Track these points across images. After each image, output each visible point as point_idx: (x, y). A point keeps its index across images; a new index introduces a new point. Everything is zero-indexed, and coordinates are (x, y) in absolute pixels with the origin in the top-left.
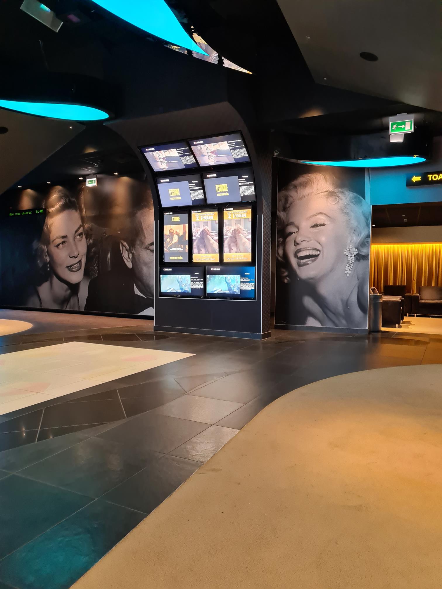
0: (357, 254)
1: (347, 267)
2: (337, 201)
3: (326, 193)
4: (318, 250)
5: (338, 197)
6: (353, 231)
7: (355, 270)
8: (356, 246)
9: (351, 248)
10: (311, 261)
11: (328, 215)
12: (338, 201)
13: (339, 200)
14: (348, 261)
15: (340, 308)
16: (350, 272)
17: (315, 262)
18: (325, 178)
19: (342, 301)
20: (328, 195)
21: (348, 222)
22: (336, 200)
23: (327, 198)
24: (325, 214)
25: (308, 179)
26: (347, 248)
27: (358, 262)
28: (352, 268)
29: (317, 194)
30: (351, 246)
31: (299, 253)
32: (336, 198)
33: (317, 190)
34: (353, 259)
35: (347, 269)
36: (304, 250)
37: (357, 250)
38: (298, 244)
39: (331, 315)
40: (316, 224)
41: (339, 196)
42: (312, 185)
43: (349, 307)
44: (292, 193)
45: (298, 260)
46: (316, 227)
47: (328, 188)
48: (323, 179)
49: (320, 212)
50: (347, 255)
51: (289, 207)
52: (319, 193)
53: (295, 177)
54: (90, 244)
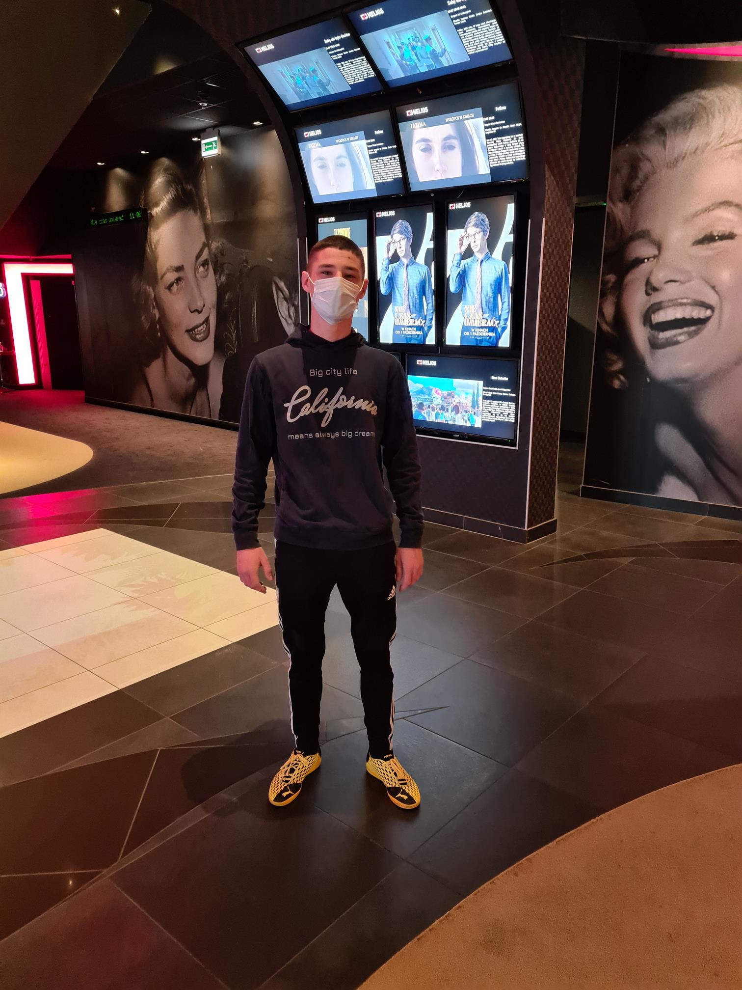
4: (709, 307)
10: (687, 335)
17: (697, 338)
24: (737, 205)
25: (700, 104)
31: (656, 314)
33: (722, 137)
36: (669, 306)
38: (655, 289)
40: (709, 234)
42: (708, 122)
44: (652, 150)
45: (652, 332)
46: (709, 243)
51: (639, 189)
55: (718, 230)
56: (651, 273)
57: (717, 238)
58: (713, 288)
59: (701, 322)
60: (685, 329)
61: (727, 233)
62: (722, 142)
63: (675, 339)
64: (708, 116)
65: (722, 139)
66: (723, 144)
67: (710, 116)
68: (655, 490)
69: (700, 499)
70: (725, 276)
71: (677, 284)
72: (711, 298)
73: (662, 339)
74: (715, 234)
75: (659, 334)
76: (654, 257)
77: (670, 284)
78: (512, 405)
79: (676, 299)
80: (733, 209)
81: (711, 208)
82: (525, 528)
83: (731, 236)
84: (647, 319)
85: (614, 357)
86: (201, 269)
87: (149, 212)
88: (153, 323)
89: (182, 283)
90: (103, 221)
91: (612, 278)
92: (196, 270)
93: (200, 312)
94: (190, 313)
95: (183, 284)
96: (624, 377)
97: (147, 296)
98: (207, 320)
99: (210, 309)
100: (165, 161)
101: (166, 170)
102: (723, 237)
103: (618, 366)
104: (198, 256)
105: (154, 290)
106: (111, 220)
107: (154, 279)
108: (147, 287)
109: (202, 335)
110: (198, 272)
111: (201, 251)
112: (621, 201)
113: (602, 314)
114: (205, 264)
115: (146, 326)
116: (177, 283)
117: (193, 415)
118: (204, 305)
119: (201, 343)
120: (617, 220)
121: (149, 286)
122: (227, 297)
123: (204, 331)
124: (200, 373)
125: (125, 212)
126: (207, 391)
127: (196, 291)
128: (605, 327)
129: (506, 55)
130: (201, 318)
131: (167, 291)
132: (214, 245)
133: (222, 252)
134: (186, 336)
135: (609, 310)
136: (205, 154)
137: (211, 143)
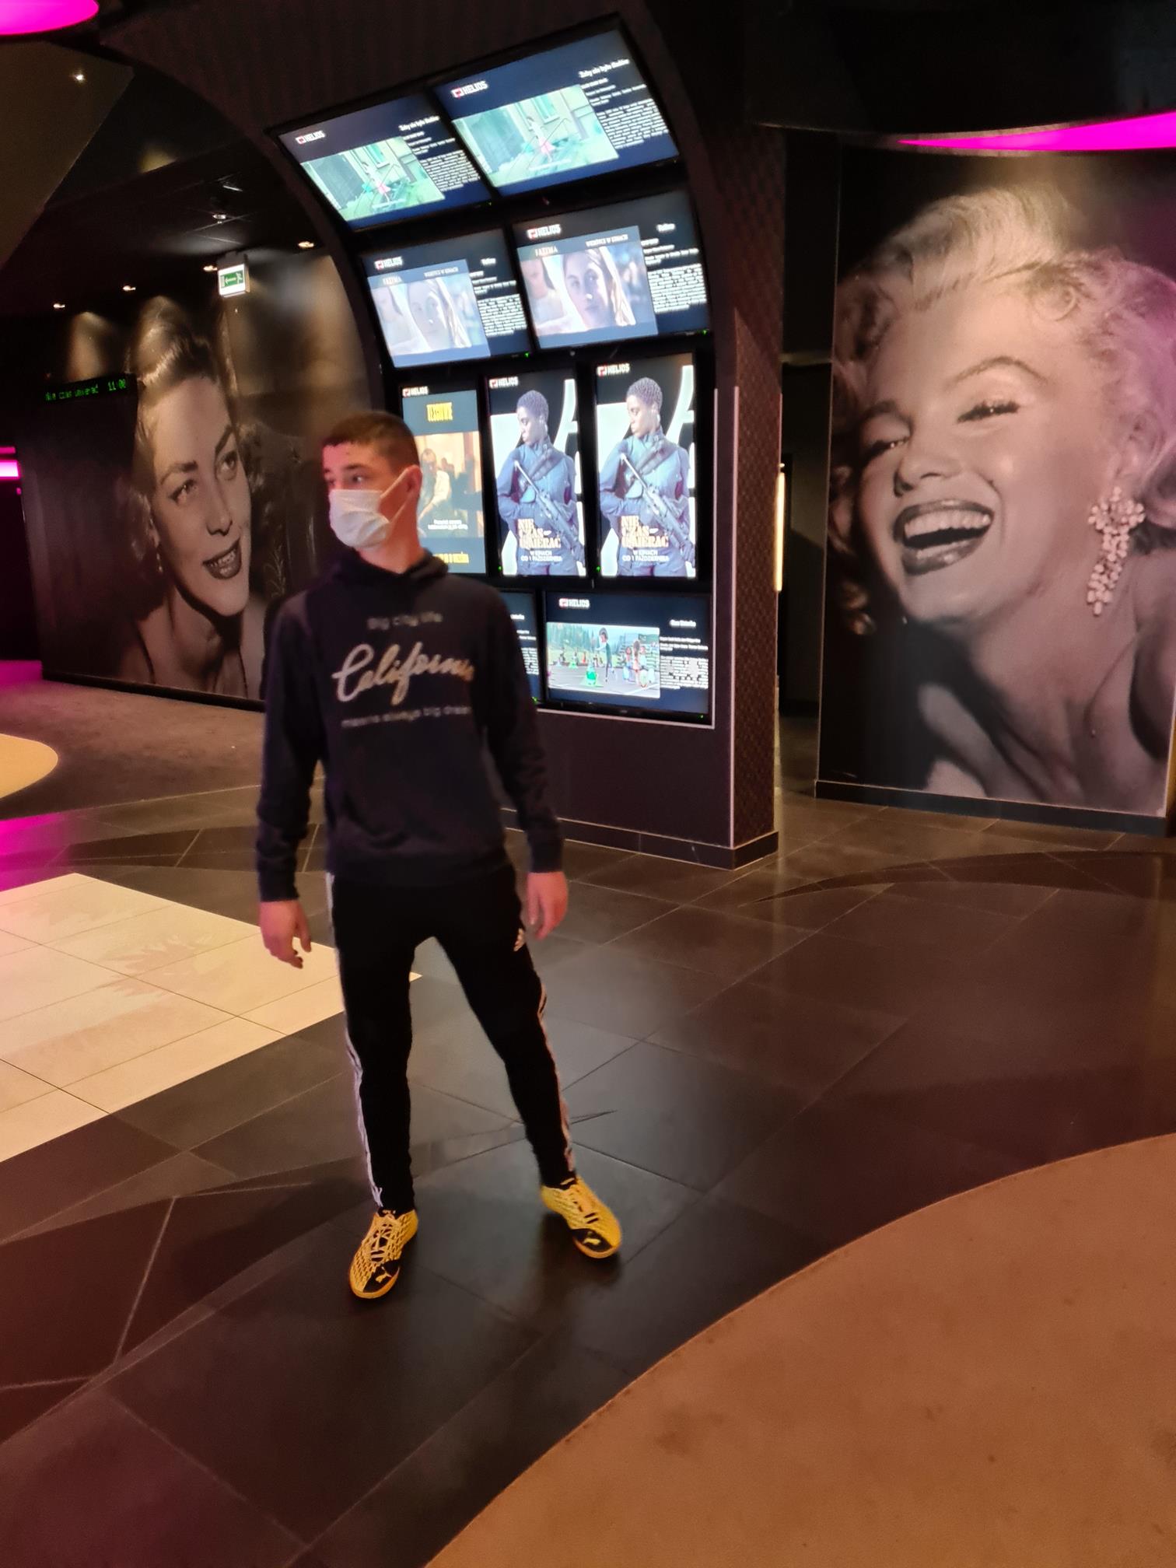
0: (1139, 526)
1: (1095, 576)
2: (1071, 305)
3: (1026, 275)
4: (985, 511)
5: (1078, 286)
6: (1128, 431)
7: (1127, 587)
8: (1139, 492)
9: (1116, 499)
10: (956, 553)
11: (1032, 366)
12: (1076, 306)
13: (1078, 301)
14: (1101, 554)
15: (1060, 734)
16: (1107, 597)
17: (971, 559)
18: (1025, 209)
19: (1069, 705)
20: (1036, 281)
21: (1112, 392)
22: (1068, 302)
23: (1030, 294)
24: (1019, 364)
25: (959, 217)
26: (1102, 500)
27: (1143, 558)
28: (1115, 582)
29: (991, 280)
30: (1117, 490)
31: (912, 523)
32: (1067, 294)
33: (991, 264)
34: (1124, 546)
35: (1094, 584)
36: (929, 512)
37: (1140, 508)
38: (908, 487)
39: (1021, 756)
40: (981, 406)
41: (1081, 284)
42: (971, 243)
43: (1094, 732)
44: (893, 283)
45: (907, 550)
46: (981, 418)
47: (1037, 252)
48: (1019, 214)
49: (997, 354)
50: (1099, 527)
51: (878, 341)
52: (998, 277)
53: (907, 214)
54: (259, 489)
55: (994, 398)
56: (900, 463)
57: (992, 411)
58: (991, 483)
59: (977, 533)
60: (954, 545)
61: (1006, 403)
62: (992, 271)
63: (940, 559)
64: (970, 235)
65: (992, 267)
66: (994, 274)
67: (974, 233)
68: (922, 782)
69: (988, 792)
70: (1006, 466)
71: (938, 479)
72: (989, 499)
73: (922, 559)
74: (989, 404)
75: (916, 554)
76: (905, 440)
77: (928, 479)
78: (704, 662)
79: (939, 501)
80: (1013, 368)
81: (981, 368)
82: (729, 845)
83: (1011, 408)
84: (898, 530)
85: (854, 588)
86: (225, 467)
87: (139, 379)
88: (150, 552)
89: (195, 490)
90: (65, 395)
91: (845, 471)
92: (216, 469)
93: (224, 533)
94: (209, 535)
95: (197, 490)
96: (870, 616)
97: (140, 511)
98: (236, 547)
99: (240, 528)
100: (162, 302)
101: (164, 315)
102: (1001, 410)
103: (860, 601)
104: (219, 448)
105: (150, 500)
106: (79, 393)
107: (150, 484)
108: (140, 497)
109: (230, 569)
110: (220, 472)
111: (224, 439)
112: (852, 358)
113: (832, 524)
114: (230, 458)
115: (140, 556)
116: (187, 489)
117: (219, 693)
118: (231, 523)
119: (230, 581)
120: (849, 387)
121: (143, 494)
122: (267, 510)
123: (232, 563)
124: (228, 628)
125: (99, 381)
126: (240, 656)
127: (218, 502)
128: (839, 544)
129: (670, 151)
130: (227, 543)
131: (173, 503)
132: (244, 429)
133: (257, 441)
134: (205, 573)
135: (843, 519)
136: (225, 291)
137: (233, 275)
